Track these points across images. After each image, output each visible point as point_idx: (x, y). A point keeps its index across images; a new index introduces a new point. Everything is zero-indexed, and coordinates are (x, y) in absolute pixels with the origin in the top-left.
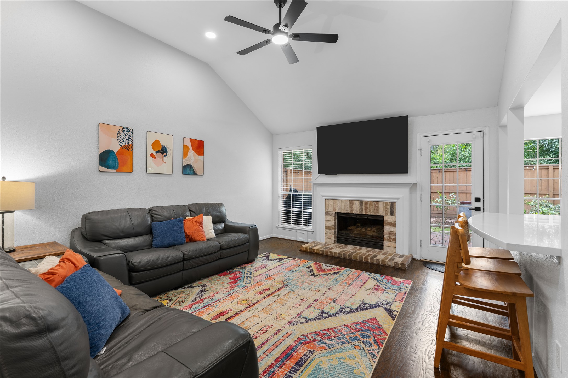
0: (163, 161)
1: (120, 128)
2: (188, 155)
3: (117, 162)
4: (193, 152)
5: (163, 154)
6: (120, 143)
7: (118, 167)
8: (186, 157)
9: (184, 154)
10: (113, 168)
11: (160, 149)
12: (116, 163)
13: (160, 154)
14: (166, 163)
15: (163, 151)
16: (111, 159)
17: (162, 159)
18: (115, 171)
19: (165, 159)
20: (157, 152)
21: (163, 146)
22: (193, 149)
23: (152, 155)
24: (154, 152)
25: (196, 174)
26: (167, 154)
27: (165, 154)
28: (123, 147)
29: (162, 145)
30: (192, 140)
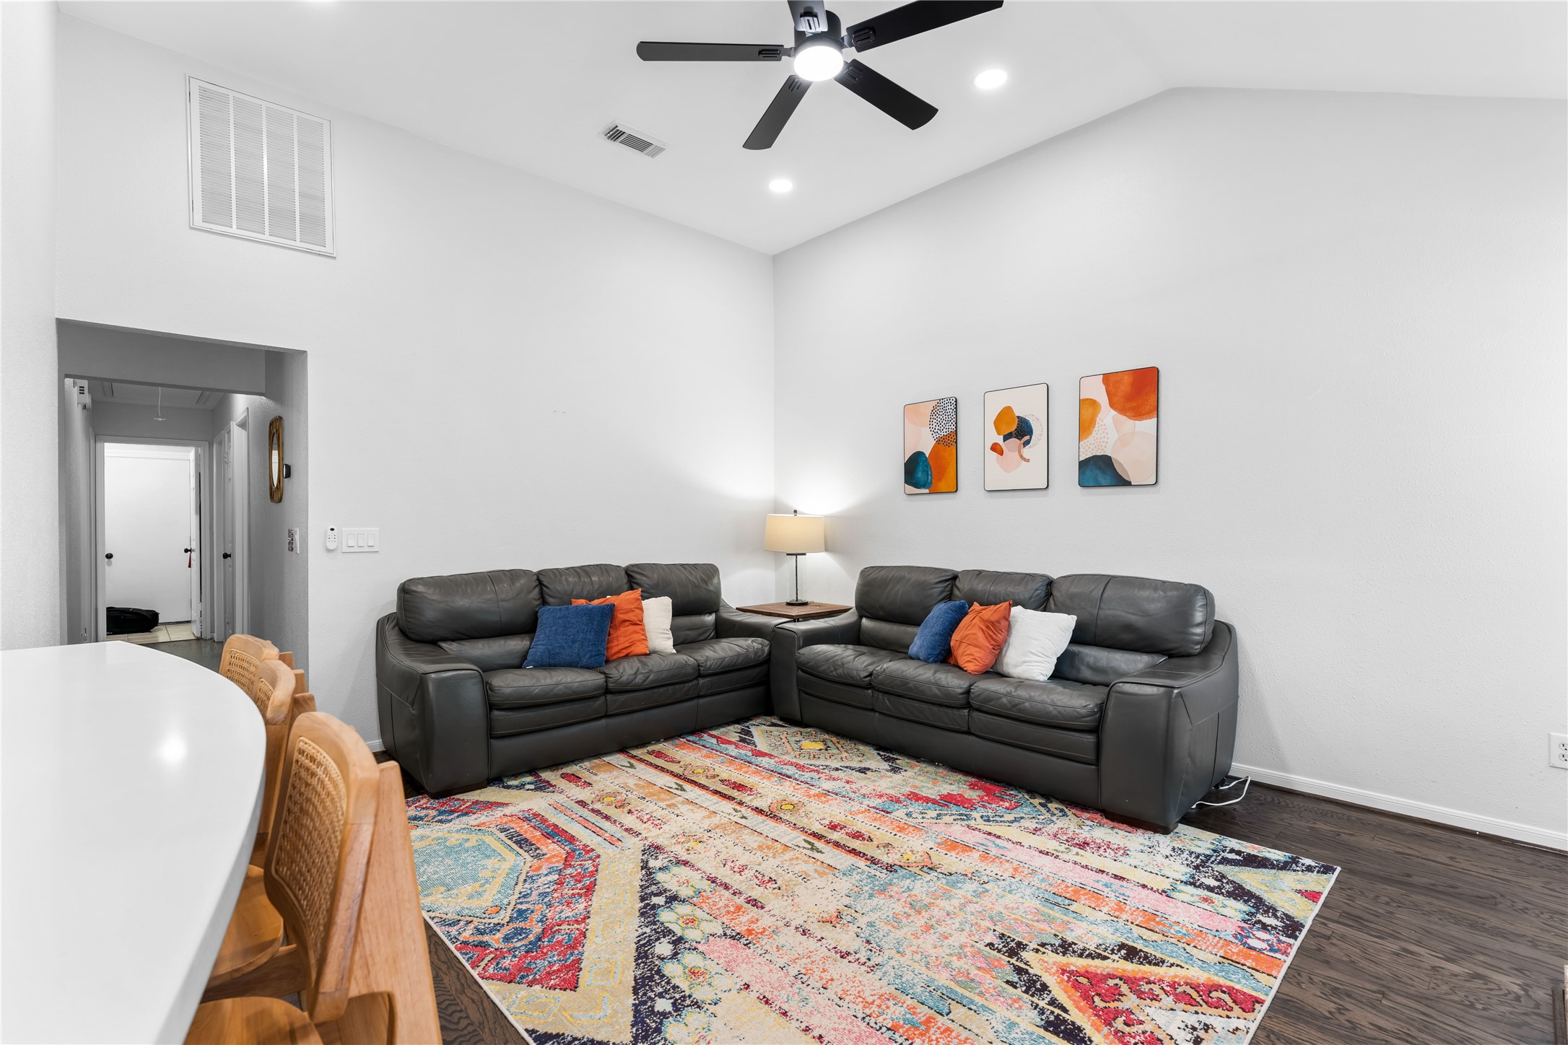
0: (1021, 457)
1: (935, 403)
2: (1097, 425)
3: (930, 473)
4: (1113, 413)
5: (1020, 439)
6: (934, 435)
7: (931, 483)
8: (1090, 433)
9: (1085, 426)
10: (924, 486)
11: (1013, 428)
12: (928, 475)
13: (1013, 441)
14: (1028, 461)
15: (1022, 431)
16: (921, 468)
17: (1019, 452)
18: (927, 491)
19: (1026, 452)
20: (1006, 438)
21: (1022, 418)
22: (1112, 405)
23: (995, 448)
24: (999, 439)
25: (1128, 484)
26: (1031, 438)
27: (1027, 438)
28: (938, 442)
29: (1018, 417)
30: (1107, 378)
